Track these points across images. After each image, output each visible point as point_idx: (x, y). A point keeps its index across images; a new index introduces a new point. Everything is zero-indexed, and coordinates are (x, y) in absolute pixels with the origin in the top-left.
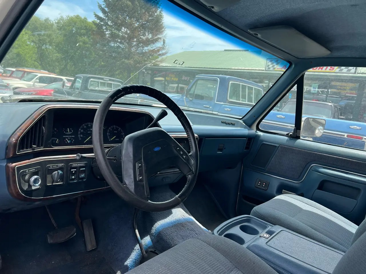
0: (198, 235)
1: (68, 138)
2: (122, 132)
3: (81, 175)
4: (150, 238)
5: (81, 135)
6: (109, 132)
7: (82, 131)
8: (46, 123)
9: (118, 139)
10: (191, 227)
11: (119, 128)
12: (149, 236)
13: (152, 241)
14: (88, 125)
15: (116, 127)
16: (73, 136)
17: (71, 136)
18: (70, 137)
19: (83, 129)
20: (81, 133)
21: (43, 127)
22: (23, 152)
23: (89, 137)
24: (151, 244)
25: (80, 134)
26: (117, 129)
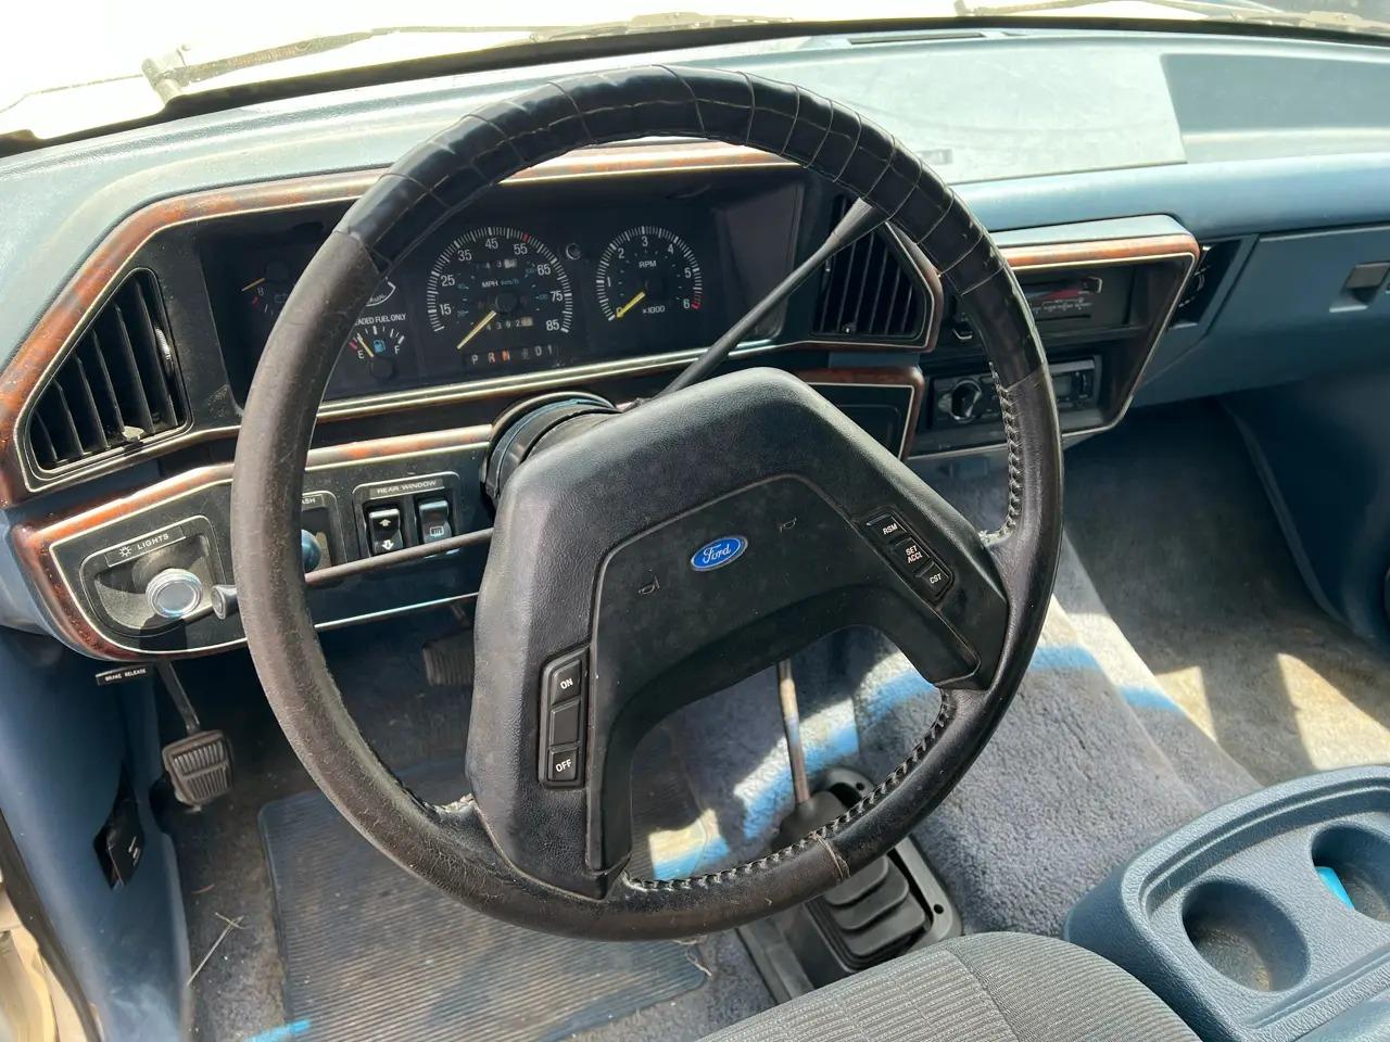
0: (1094, 752)
1: (370, 327)
2: (686, 263)
3: (428, 533)
4: (852, 717)
5: (446, 309)
6: (609, 272)
7: (449, 280)
8: (170, 308)
9: (660, 309)
10: (1063, 705)
11: (668, 236)
12: (849, 702)
13: (859, 730)
14: (483, 240)
15: (651, 237)
16: (397, 317)
17: (384, 319)
18: (379, 325)
19: (453, 267)
20: (445, 295)
21: (159, 333)
22: (65, 473)
23: (488, 312)
24: (854, 746)
25: (440, 300)
26: (658, 245)
